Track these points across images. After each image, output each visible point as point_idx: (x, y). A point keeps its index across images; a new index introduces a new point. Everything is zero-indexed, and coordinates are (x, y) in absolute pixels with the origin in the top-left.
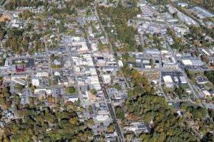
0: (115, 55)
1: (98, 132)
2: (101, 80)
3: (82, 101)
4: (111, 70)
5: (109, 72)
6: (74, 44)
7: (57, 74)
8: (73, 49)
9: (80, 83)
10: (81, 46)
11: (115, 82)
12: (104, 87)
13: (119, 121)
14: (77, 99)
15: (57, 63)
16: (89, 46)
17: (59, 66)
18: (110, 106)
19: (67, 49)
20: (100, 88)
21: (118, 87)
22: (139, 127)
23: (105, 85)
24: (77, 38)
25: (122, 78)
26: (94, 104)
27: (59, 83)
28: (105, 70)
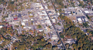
0: (56, 10)
1: (54, 44)
2: (51, 21)
3: (44, 31)
4: (55, 17)
5: (54, 18)
6: (37, 6)
7: (32, 20)
8: (37, 8)
9: (43, 23)
10: (40, 7)
11: (58, 22)
12: (53, 24)
13: (62, 39)
14: (42, 30)
15: (31, 15)
16: (44, 7)
18: (57, 32)
19: (35, 9)
20: (51, 25)
21: (59, 24)
22: (71, 41)
24: (38, 4)
25: (60, 20)
26: (50, 32)
27: (34, 24)
28: (52, 17)
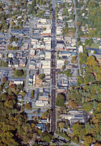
1: (33, 117)
2: (53, 65)
3: (26, 84)
4: (68, 55)
5: (64, 57)
6: (39, 26)
7: (11, 55)
8: (36, 31)
9: (31, 67)
10: (45, 29)
11: (67, 67)
12: (54, 71)
13: (58, 109)
14: (22, 83)
15: (14, 44)
16: (53, 30)
17: (15, 48)
18: (54, 91)
19: (31, 31)
20: (49, 73)
21: (69, 73)
23: (57, 70)
24: (44, 21)
25: (76, 65)
26: (38, 89)
27: (9, 65)
28: (60, 55)
